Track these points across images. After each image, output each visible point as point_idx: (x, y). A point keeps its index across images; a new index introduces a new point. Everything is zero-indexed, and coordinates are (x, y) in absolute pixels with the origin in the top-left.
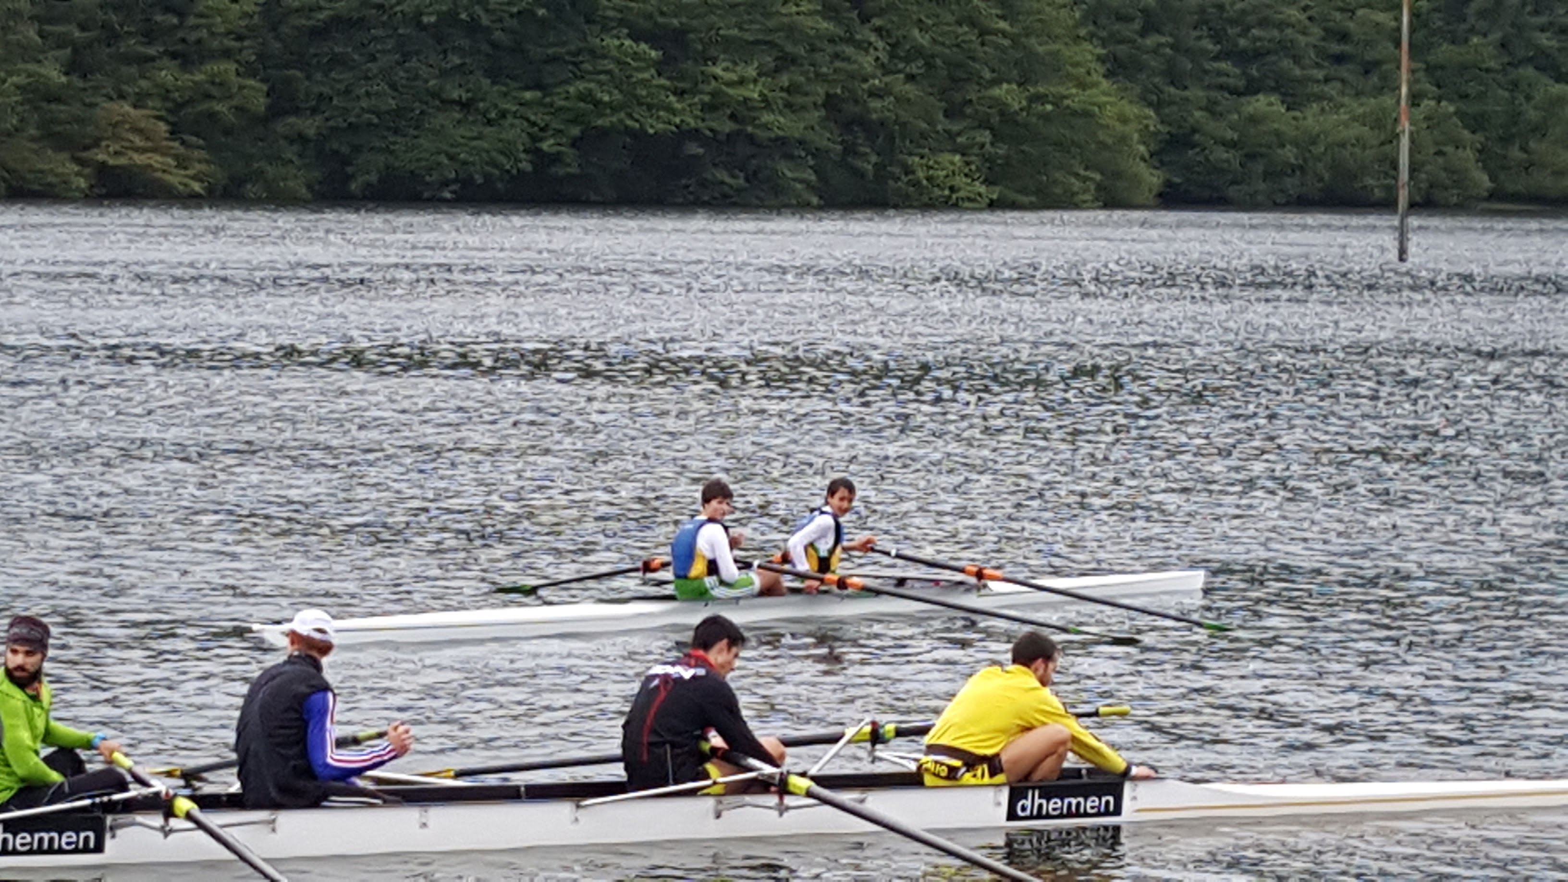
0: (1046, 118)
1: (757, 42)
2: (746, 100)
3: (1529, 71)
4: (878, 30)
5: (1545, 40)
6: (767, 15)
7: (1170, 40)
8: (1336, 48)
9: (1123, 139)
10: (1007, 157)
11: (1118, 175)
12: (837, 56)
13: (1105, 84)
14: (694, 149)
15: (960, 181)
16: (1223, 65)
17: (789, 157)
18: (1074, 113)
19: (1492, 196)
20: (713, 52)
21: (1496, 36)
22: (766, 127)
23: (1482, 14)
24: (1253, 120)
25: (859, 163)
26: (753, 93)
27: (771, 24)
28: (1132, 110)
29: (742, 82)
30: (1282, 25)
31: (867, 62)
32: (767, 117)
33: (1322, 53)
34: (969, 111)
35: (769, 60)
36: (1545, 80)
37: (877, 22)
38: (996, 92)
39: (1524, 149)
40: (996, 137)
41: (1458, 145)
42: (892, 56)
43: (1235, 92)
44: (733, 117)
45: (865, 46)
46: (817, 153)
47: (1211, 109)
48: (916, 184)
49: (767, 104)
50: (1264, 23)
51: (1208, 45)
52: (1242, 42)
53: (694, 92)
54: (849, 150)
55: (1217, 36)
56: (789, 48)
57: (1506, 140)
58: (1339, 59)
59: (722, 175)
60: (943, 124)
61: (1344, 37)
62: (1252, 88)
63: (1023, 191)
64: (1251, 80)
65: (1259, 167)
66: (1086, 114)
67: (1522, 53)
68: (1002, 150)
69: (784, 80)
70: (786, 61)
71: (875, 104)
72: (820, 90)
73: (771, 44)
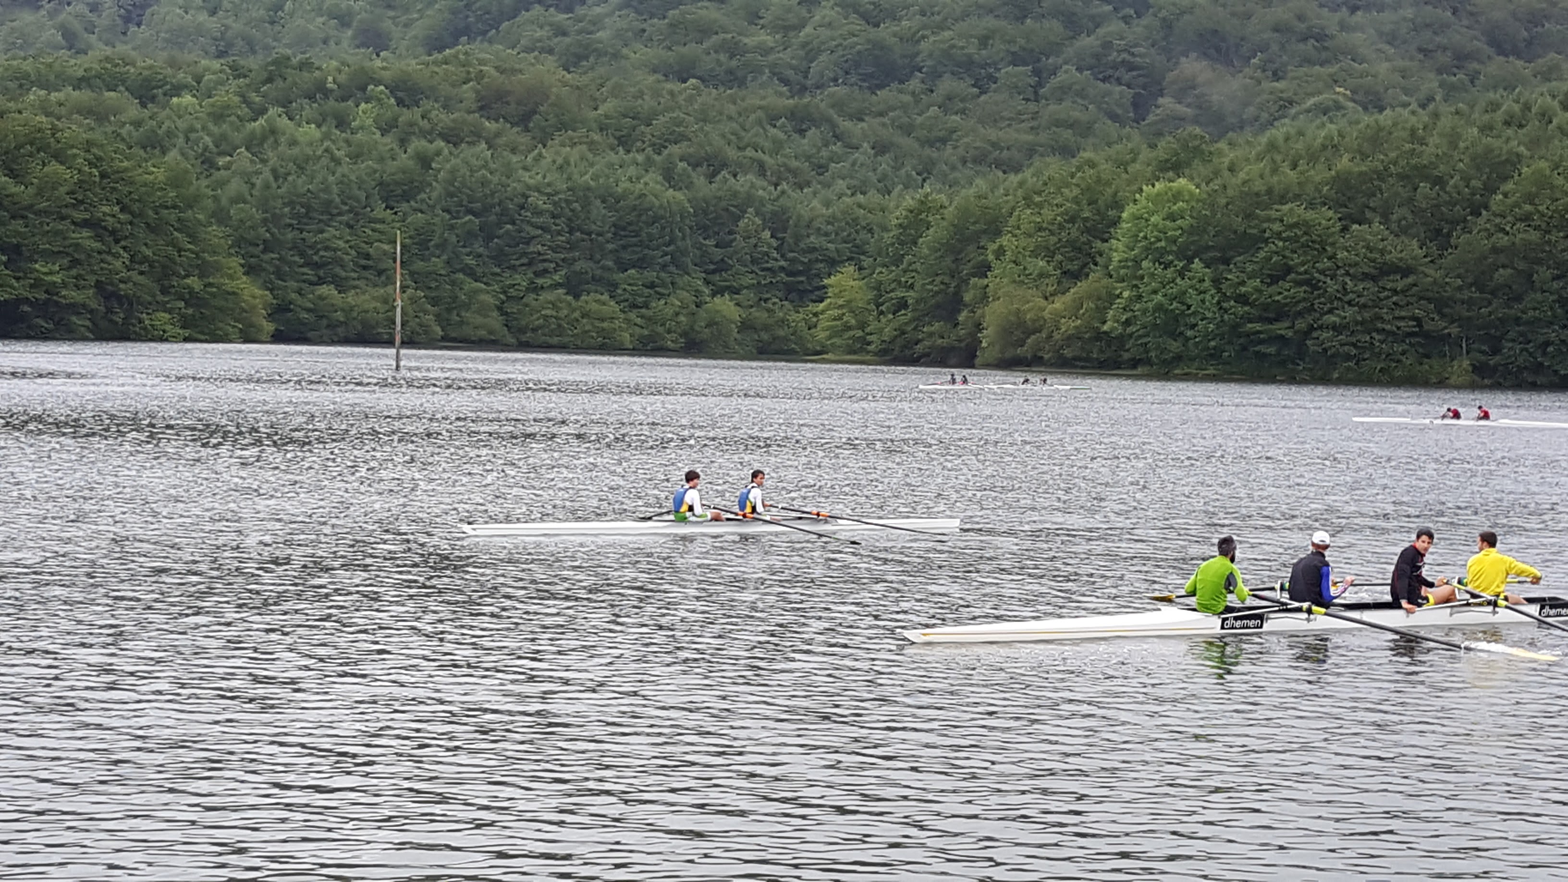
0: (214, 295)
1: (59, 252)
2: (55, 283)
3: (461, 276)
4: (124, 248)
5: (470, 261)
6: (65, 239)
7: (277, 256)
8: (363, 262)
9: (254, 307)
10: (193, 316)
11: (252, 325)
12: (102, 261)
13: (244, 278)
14: (26, 308)
15: (168, 327)
16: (305, 270)
17: (79, 314)
18: (229, 293)
19: (443, 339)
20: (36, 257)
21: (445, 257)
22: (64, 297)
23: (437, 246)
24: (321, 298)
25: (115, 318)
26: (57, 279)
27: (67, 243)
28: (258, 292)
29: (51, 273)
30: (335, 250)
31: (118, 264)
32: (64, 292)
33: (356, 264)
34: (173, 290)
35: (65, 261)
36: (469, 280)
37: (123, 243)
38: (188, 281)
39: (458, 315)
40: (188, 304)
41: (426, 312)
42: (131, 261)
43: (312, 283)
44: (47, 292)
45: (117, 256)
46: (91, 311)
47: (299, 292)
48: (145, 329)
49: (65, 285)
50: (327, 249)
51: (297, 259)
52: (316, 258)
53: (26, 277)
54: (109, 310)
55: (302, 254)
56: (76, 256)
57: (449, 310)
58: (365, 268)
59: (41, 322)
60: (160, 298)
61: (368, 256)
62: (321, 281)
63: (202, 333)
64: (320, 278)
65: (325, 322)
66: (234, 293)
67: (458, 267)
68: (190, 311)
69: (74, 272)
70: (75, 262)
71: (122, 286)
72: (92, 279)
73: (68, 254)
